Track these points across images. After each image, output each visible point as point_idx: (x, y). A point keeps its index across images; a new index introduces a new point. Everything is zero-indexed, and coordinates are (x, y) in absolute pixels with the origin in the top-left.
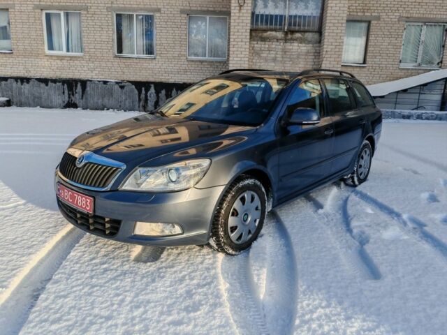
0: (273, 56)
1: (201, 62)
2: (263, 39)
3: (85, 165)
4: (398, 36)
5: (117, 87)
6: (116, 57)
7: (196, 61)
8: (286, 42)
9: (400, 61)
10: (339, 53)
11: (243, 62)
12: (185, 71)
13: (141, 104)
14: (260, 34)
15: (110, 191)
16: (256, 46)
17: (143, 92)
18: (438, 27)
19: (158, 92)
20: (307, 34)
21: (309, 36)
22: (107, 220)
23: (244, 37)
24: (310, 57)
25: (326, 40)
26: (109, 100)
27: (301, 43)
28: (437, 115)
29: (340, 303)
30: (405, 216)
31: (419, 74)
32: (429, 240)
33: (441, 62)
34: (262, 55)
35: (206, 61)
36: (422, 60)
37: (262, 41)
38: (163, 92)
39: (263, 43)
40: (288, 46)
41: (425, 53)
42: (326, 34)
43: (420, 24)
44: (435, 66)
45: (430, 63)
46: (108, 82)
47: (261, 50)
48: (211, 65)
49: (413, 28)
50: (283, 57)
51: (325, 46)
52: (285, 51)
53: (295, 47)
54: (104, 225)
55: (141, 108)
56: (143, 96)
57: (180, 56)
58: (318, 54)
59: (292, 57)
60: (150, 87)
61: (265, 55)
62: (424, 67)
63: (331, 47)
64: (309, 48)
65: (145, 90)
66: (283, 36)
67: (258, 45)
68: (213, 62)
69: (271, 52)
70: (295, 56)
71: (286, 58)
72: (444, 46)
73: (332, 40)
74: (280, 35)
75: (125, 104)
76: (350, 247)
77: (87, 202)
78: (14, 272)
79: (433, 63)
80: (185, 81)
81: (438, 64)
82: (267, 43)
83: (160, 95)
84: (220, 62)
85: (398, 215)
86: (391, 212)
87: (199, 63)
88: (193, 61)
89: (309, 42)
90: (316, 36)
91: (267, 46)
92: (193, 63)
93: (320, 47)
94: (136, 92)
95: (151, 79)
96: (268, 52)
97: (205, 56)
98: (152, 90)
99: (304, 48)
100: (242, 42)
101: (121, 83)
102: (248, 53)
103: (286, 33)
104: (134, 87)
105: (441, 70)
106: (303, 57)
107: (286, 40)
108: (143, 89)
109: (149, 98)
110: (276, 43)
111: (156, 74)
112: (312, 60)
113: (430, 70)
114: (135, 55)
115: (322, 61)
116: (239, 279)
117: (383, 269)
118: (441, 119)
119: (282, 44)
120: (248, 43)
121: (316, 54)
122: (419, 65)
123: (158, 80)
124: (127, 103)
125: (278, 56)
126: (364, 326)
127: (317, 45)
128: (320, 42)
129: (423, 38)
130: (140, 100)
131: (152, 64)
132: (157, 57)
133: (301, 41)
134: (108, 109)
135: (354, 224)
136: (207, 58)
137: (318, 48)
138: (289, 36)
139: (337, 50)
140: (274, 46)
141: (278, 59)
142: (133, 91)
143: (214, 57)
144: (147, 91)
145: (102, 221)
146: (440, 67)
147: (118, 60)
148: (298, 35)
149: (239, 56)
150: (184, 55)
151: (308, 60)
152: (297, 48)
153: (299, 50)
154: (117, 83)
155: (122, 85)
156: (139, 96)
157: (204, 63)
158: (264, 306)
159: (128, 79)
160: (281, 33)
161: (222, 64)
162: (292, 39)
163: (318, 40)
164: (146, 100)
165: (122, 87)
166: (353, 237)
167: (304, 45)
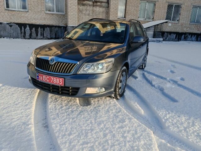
0: (88, 13)
1: (53, 14)
2: (84, 5)
3: (55, 63)
4: (138, 7)
5: (8, 26)
6: (6, 10)
7: (50, 14)
8: (93, 7)
9: (139, 18)
10: (117, 13)
11: (75, 15)
12: (45, 19)
13: (22, 35)
14: (82, 2)
15: (73, 75)
16: (80, 7)
17: (23, 29)
18: (152, 3)
19: (31, 29)
20: (102, 3)
21: (104, 4)
22: (70, 88)
23: (75, 3)
24: (104, 14)
25: (111, 7)
26: (4, 32)
27: (100, 7)
28: (153, 40)
29: (172, 112)
30: (168, 79)
31: (145, 23)
32: (181, 87)
33: (153, 18)
34: (83, 12)
35: (55, 14)
36: (147, 17)
37: (83, 5)
38: (34, 29)
39: (83, 6)
40: (95, 8)
41: (147, 14)
42: (111, 4)
43: (146, 2)
44: (151, 20)
45: (149, 18)
46: (2, 23)
47: (82, 10)
48: (57, 16)
49: (143, 3)
50: (92, 14)
51: (111, 9)
52: (93, 11)
53: (97, 9)
54: (69, 91)
55: (22, 37)
56: (23, 31)
57: (41, 11)
58: (108, 13)
59: (96, 13)
60: (27, 26)
61: (84, 12)
62: (147, 20)
63: (113, 10)
64: (103, 10)
65: (24, 28)
66: (92, 3)
67: (81, 7)
68: (58, 15)
69: (87, 11)
70: (98, 13)
71: (94, 14)
72: (154, 12)
73: (114, 7)
74: (91, 3)
75: (13, 35)
76: (158, 92)
77: (60, 81)
78: (29, 117)
79: (150, 19)
80: (45, 24)
81: (152, 19)
82: (85, 6)
83: (32, 30)
84: (62, 15)
85: (165, 79)
86: (162, 78)
87: (51, 15)
88: (48, 14)
89: (104, 7)
90: (107, 4)
91: (85, 8)
92: (48, 15)
93: (108, 9)
94: (19, 28)
95: (27, 22)
96: (86, 11)
97: (54, 12)
98: (28, 28)
99: (101, 10)
100: (74, 5)
101: (10, 24)
102: (77, 11)
103: (94, 3)
104: (17, 26)
105: (153, 21)
106: (101, 14)
107: (93, 6)
108: (23, 27)
109: (26, 32)
110: (89, 7)
111: (29, 19)
112: (105, 15)
113: (150, 22)
114: (17, 9)
115: (110, 16)
116: (127, 108)
117: (176, 98)
118: (154, 42)
119: (92, 7)
120: (77, 6)
121: (106, 13)
122: (145, 19)
123: (30, 23)
124: (14, 34)
125: (90, 13)
126: (186, 118)
127: (107, 9)
128: (108, 7)
129: (146, 8)
130: (21, 33)
131: (27, 15)
132: (29, 11)
133: (100, 6)
134: (4, 38)
135: (154, 83)
136: (55, 12)
137: (107, 10)
138: (95, 4)
139: (116, 11)
140: (88, 8)
141: (91, 14)
142: (17, 28)
143: (58, 12)
144: (25, 28)
145: (68, 89)
146: (153, 20)
147: (7, 11)
148: (99, 4)
149: (73, 12)
150: (44, 11)
151: (103, 15)
152: (98, 9)
153: (99, 11)
154: (8, 24)
155: (11, 24)
156: (21, 31)
157: (54, 15)
158: (145, 117)
159: (14, 22)
160: (91, 2)
161: (63, 16)
162: (96, 6)
163: (107, 6)
164: (25, 33)
165: (11, 26)
166: (156, 88)
167: (101, 8)
